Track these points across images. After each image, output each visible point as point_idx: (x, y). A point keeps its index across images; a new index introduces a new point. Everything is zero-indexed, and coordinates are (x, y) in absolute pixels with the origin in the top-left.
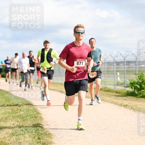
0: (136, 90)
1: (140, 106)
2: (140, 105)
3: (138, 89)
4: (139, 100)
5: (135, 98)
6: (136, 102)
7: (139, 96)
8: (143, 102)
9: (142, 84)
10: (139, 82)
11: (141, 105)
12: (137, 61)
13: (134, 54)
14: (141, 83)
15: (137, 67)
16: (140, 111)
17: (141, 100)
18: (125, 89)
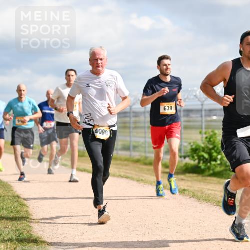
0: (202, 162)
1: (210, 192)
2: (209, 190)
3: (205, 160)
4: (208, 181)
5: (200, 178)
6: (202, 183)
7: (207, 173)
8: (215, 184)
9: (213, 151)
10: (208, 147)
11: (212, 190)
12: (204, 110)
13: (199, 97)
14: (211, 150)
15: (204, 121)
16: (209, 201)
17: (210, 180)
18: (182, 161)
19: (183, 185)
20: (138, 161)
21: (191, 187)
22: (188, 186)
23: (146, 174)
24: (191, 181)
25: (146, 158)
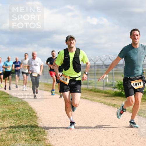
0: (123, 91)
18: (113, 90)
19: (114, 102)
20: (91, 90)
21: (118, 103)
22: (116, 103)
23: (95, 96)
24: (118, 100)
25: (95, 89)
